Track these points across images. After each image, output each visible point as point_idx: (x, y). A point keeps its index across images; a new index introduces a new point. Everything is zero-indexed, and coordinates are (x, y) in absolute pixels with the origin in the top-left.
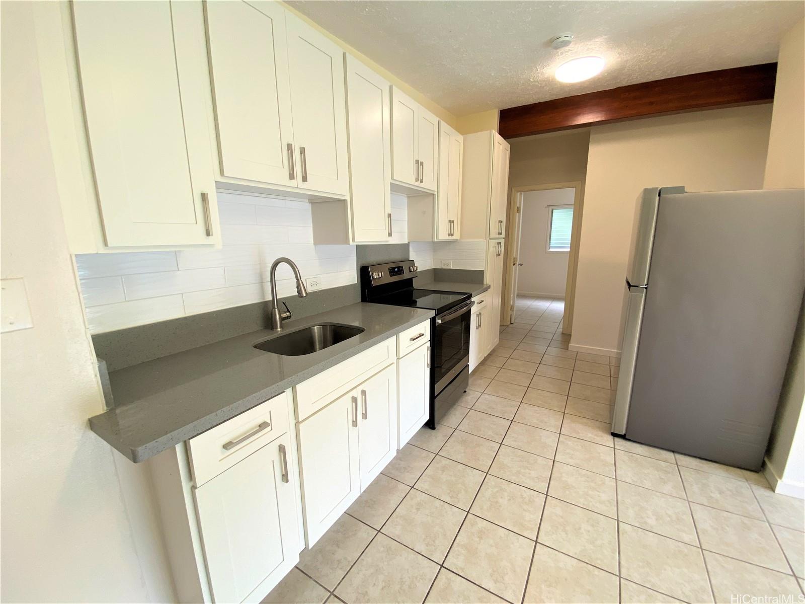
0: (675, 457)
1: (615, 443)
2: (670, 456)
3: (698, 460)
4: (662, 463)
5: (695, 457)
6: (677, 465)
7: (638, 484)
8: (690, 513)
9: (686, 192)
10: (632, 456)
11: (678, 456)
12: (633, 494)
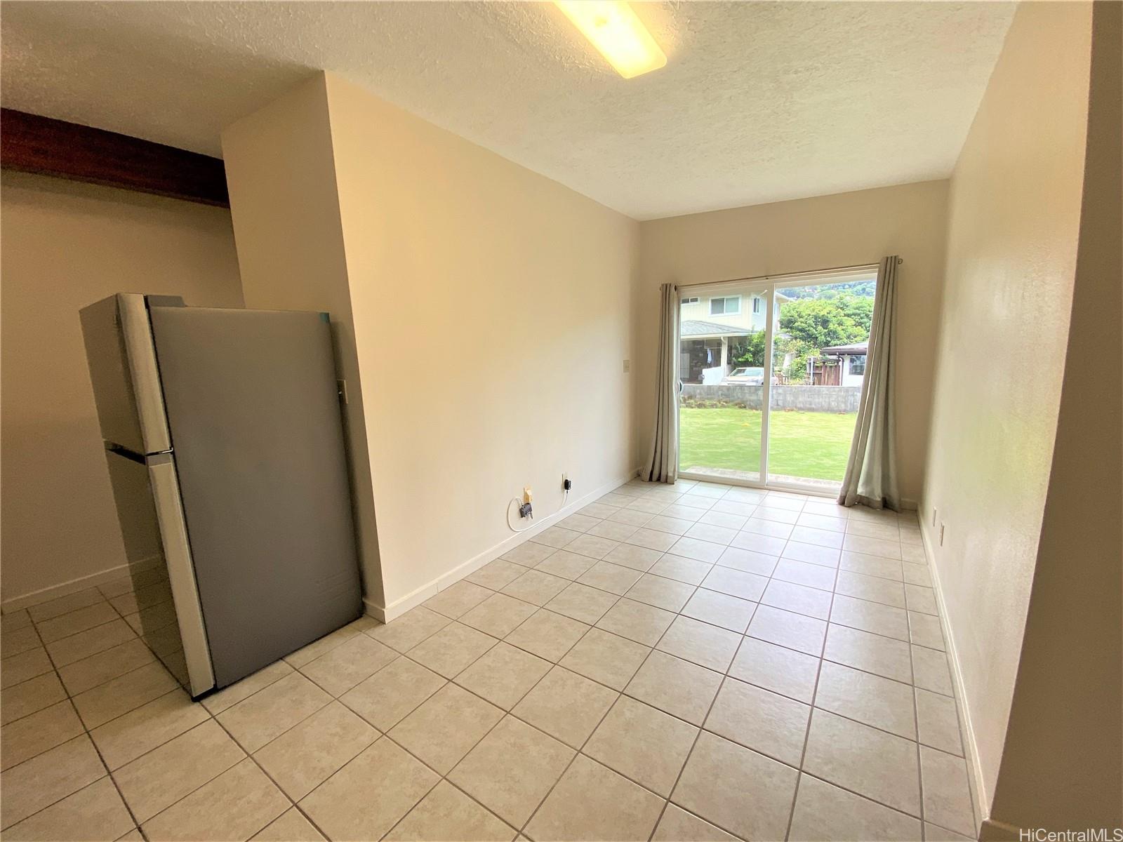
0: (287, 663)
1: (208, 708)
2: (281, 666)
3: (310, 647)
4: (282, 683)
5: (306, 645)
6: (297, 670)
7: (278, 735)
8: (348, 709)
9: (186, 306)
10: (244, 706)
11: (290, 659)
12: (283, 751)
